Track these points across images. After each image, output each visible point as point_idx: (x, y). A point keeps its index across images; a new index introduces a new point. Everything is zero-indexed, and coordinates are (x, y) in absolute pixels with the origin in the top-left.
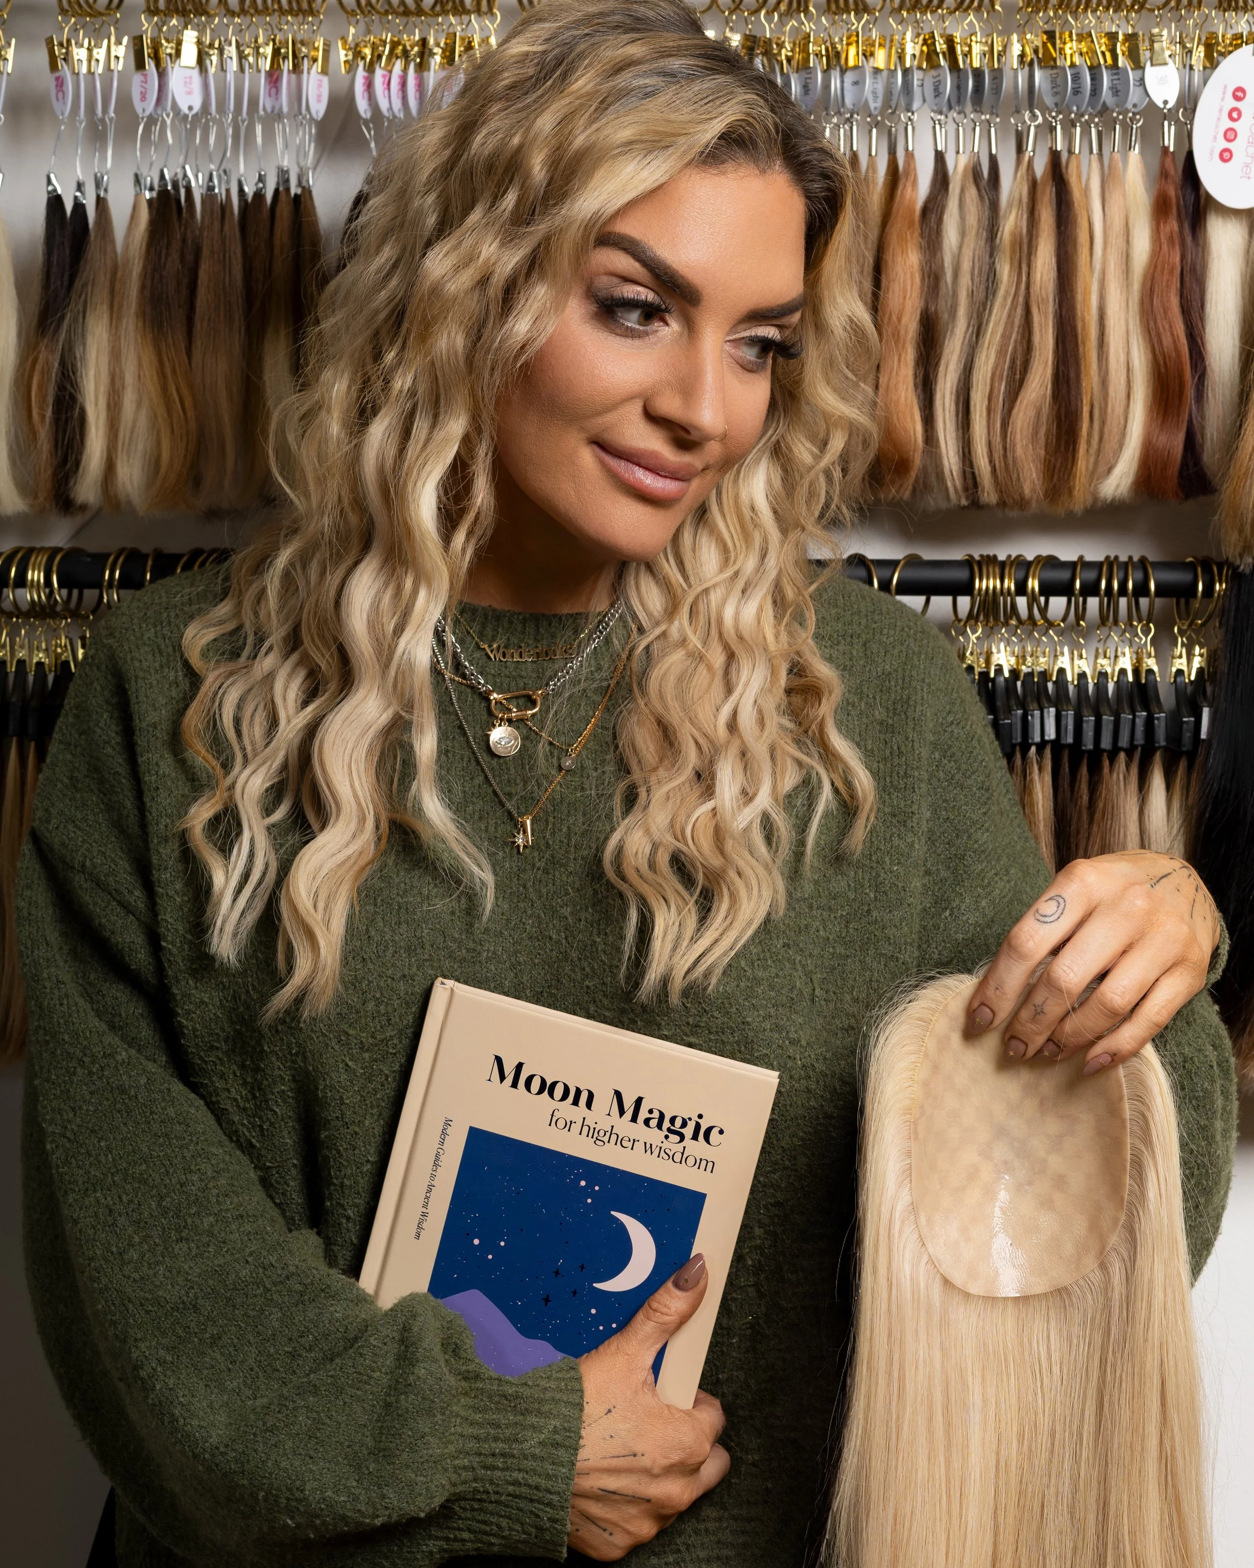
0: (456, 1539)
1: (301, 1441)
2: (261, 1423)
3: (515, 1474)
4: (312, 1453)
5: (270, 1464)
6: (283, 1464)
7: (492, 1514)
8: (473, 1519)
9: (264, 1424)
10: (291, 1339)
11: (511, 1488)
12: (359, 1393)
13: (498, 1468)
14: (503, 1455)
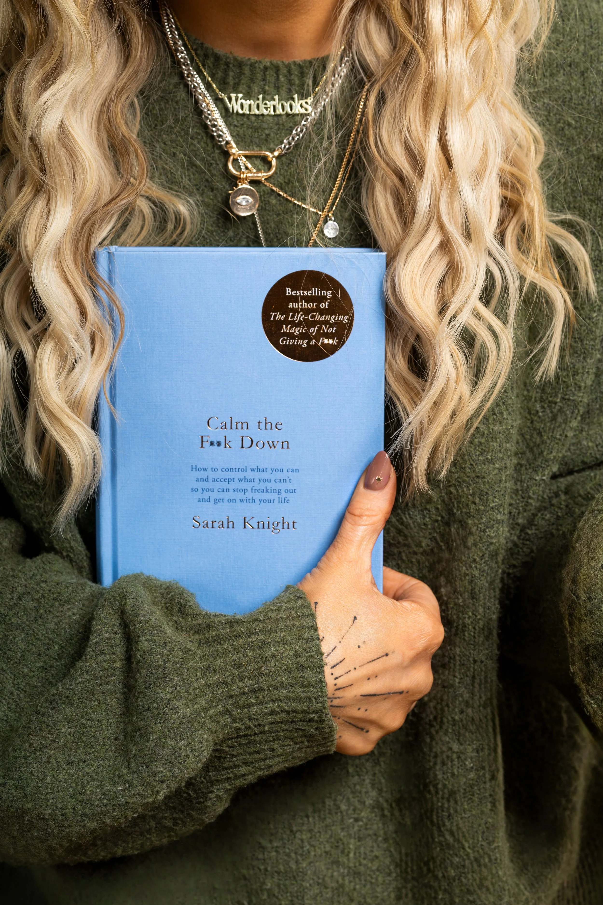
0: (236, 777)
1: (70, 750)
2: (27, 745)
3: (271, 705)
4: (83, 757)
5: (48, 780)
6: (61, 776)
7: (260, 743)
8: (245, 753)
9: (31, 745)
10: (39, 655)
11: (270, 718)
12: (109, 687)
13: (252, 705)
14: (253, 691)
